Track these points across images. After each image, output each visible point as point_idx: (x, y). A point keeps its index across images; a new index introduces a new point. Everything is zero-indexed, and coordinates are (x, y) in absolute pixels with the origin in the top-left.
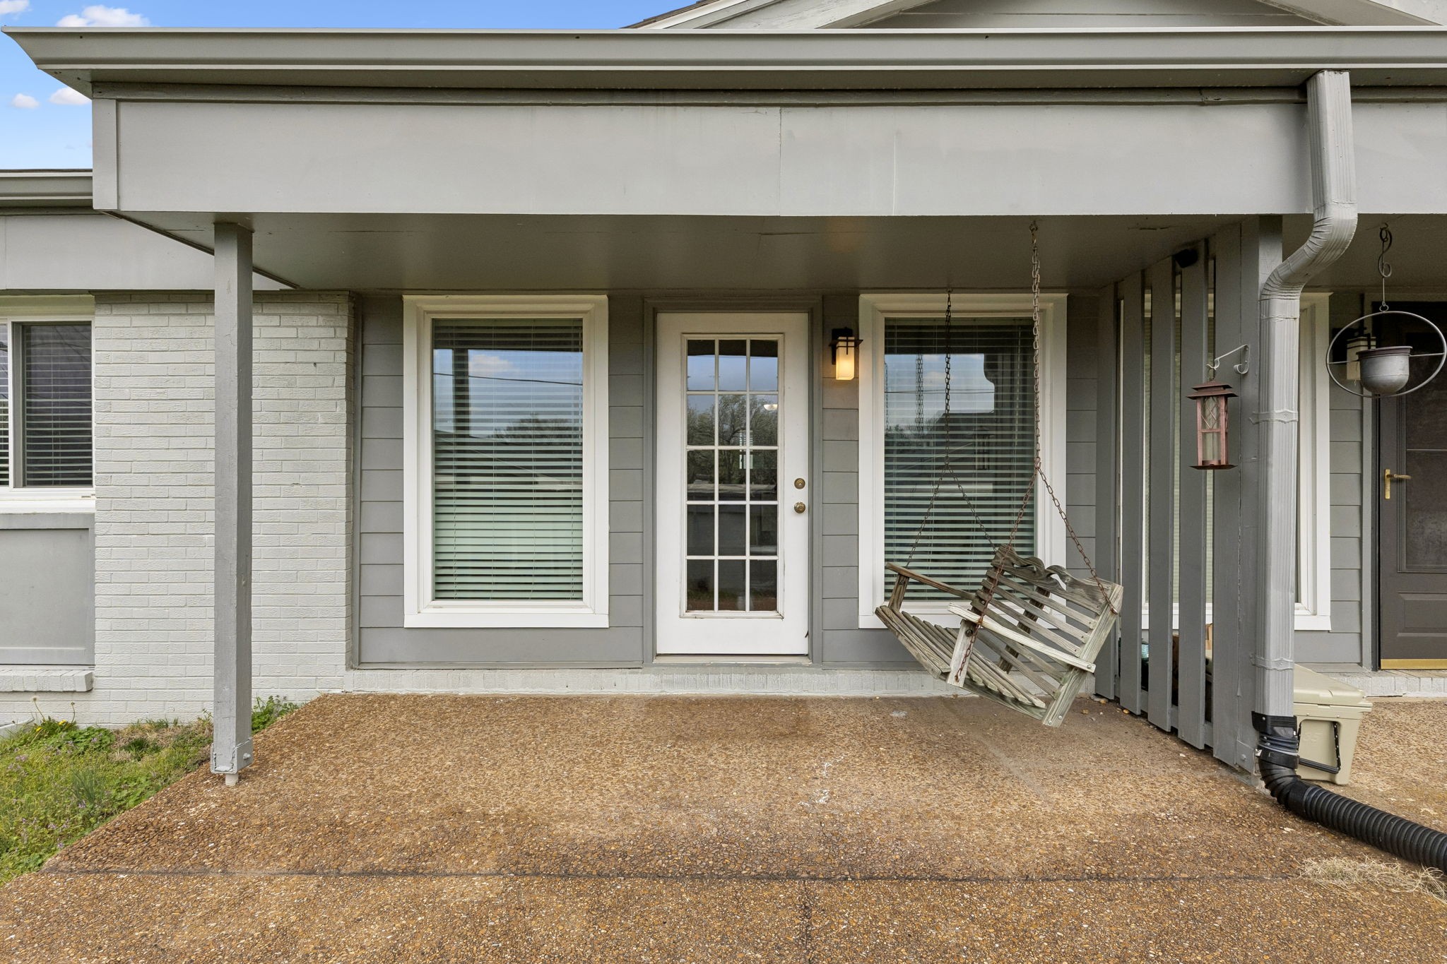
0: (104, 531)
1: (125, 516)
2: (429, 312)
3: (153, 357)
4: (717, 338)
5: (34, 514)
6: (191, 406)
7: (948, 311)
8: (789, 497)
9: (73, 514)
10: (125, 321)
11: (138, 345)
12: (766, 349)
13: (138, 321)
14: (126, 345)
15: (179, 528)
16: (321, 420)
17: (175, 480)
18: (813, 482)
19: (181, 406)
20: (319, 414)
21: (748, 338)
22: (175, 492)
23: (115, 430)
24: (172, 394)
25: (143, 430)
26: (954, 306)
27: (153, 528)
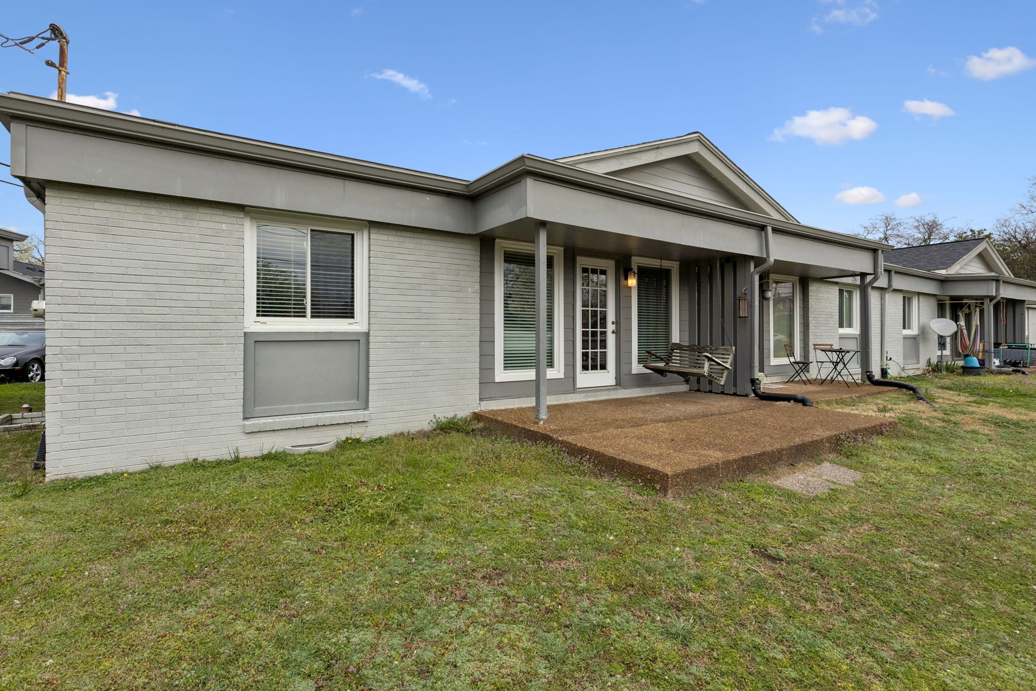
0: (375, 341)
1: (386, 333)
2: (503, 247)
3: (398, 256)
4: (590, 267)
5: (330, 332)
6: (415, 281)
7: (661, 266)
8: (610, 327)
9: (351, 333)
10: (385, 237)
11: (391, 249)
12: (603, 272)
13: (391, 238)
14: (386, 249)
15: (411, 339)
16: (470, 291)
17: (408, 316)
18: (617, 323)
19: (411, 281)
20: (469, 289)
21: (599, 268)
22: (408, 322)
23: (381, 291)
24: (408, 275)
25: (395, 291)
26: (663, 264)
27: (398, 339)
